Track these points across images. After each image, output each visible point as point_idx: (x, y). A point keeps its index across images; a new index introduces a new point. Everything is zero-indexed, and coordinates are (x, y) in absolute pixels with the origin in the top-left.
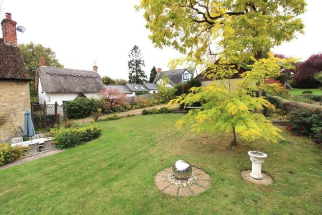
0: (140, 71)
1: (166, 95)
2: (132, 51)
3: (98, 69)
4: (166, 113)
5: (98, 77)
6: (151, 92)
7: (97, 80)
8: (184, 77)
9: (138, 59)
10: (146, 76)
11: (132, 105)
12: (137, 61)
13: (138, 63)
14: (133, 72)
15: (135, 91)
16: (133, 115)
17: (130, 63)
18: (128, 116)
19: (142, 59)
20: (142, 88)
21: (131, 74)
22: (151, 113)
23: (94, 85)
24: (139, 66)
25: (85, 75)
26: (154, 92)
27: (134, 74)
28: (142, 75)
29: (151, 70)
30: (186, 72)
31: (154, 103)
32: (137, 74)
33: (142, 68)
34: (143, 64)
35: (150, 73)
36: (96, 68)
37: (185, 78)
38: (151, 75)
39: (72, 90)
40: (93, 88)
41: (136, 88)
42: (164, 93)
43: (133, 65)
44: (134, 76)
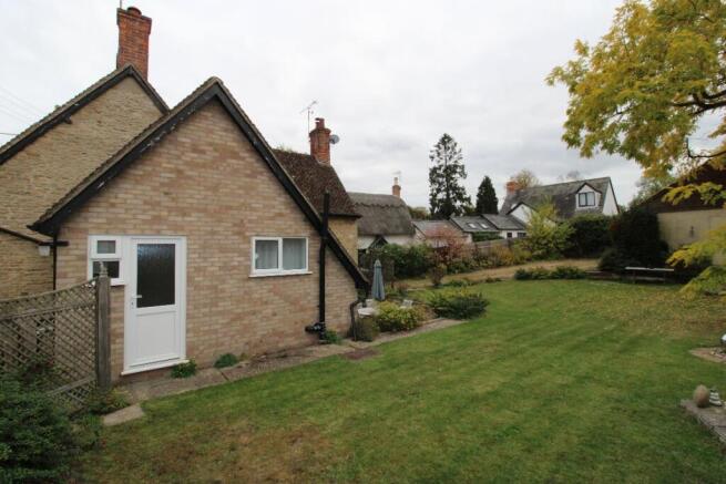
0: (455, 188)
1: (550, 242)
2: (438, 146)
3: (401, 192)
4: (572, 278)
5: (402, 205)
6: (504, 234)
7: (402, 211)
8: (580, 200)
9: (451, 163)
10: (468, 200)
11: (478, 260)
12: (448, 168)
13: (450, 171)
14: (439, 190)
15: (472, 233)
16: (498, 280)
17: (434, 171)
18: (489, 281)
19: (460, 163)
20: (484, 226)
21: (434, 196)
22: (536, 278)
23: (398, 222)
24: (452, 179)
25: (383, 202)
26: (510, 235)
27: (441, 196)
28: (460, 196)
29: (479, 184)
30: (586, 189)
31: (522, 258)
32: (448, 195)
33: (461, 183)
34: (463, 175)
35: (477, 191)
36: (397, 189)
37: (583, 203)
38: (479, 195)
39: (368, 230)
40: (397, 227)
41: (472, 226)
42: (544, 238)
43: (439, 176)
44: (440, 201)
